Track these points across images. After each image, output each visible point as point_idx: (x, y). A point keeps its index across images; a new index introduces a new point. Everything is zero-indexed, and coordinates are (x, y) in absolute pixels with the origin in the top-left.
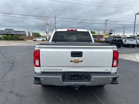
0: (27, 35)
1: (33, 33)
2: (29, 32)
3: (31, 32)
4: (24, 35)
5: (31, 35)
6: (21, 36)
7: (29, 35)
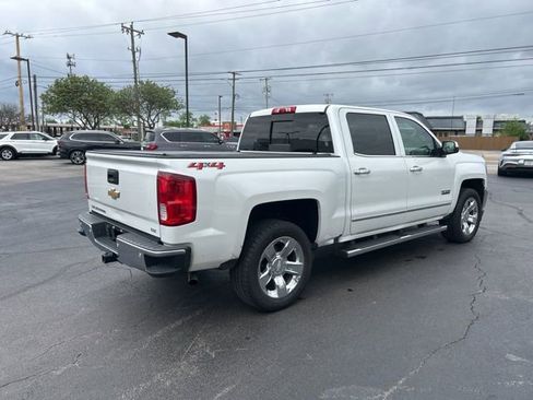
0: (471, 130)
1: (495, 122)
2: (478, 118)
3: (488, 117)
4: (456, 132)
5: (487, 130)
6: (446, 135)
7: (479, 131)
